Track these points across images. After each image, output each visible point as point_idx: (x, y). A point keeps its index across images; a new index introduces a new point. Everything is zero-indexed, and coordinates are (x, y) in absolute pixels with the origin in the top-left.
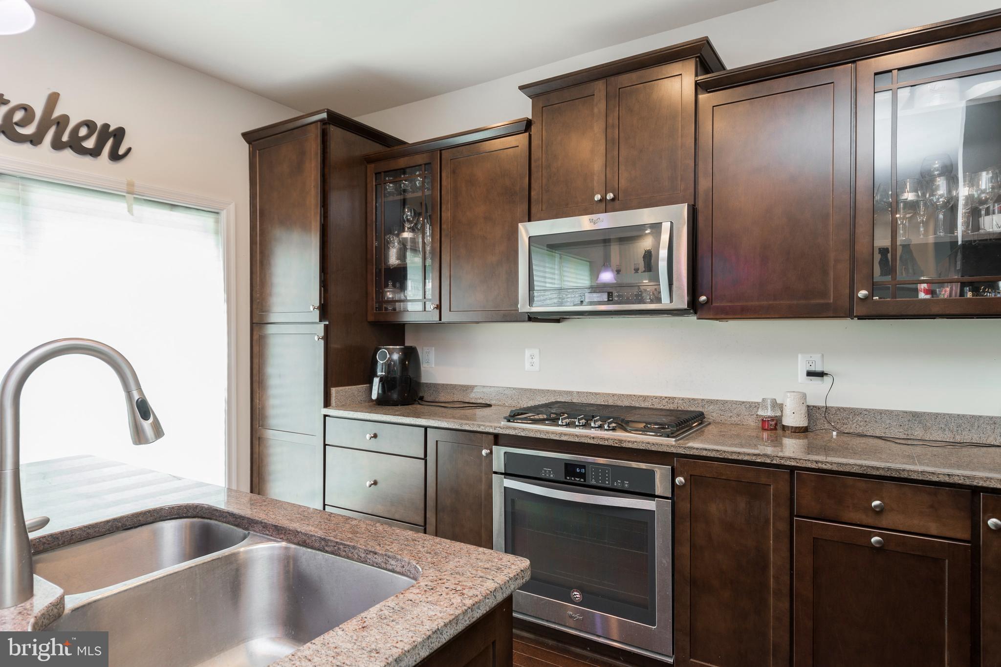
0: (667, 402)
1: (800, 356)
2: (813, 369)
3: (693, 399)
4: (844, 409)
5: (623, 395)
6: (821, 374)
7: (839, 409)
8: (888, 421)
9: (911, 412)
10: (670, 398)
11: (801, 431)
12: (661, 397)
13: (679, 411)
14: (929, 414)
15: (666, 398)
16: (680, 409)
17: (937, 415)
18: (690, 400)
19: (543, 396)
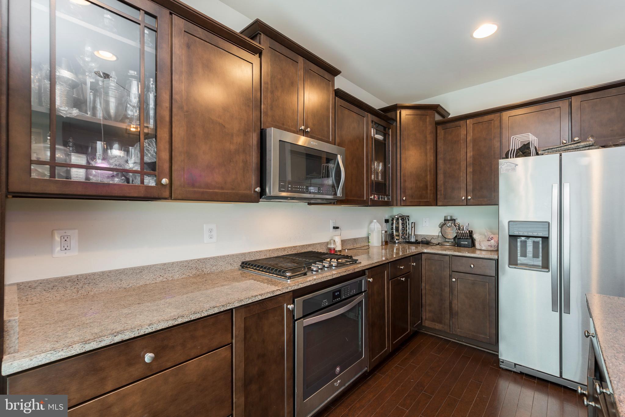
1: (330, 220)
2: (334, 226)
6: (337, 228)
19: (224, 260)
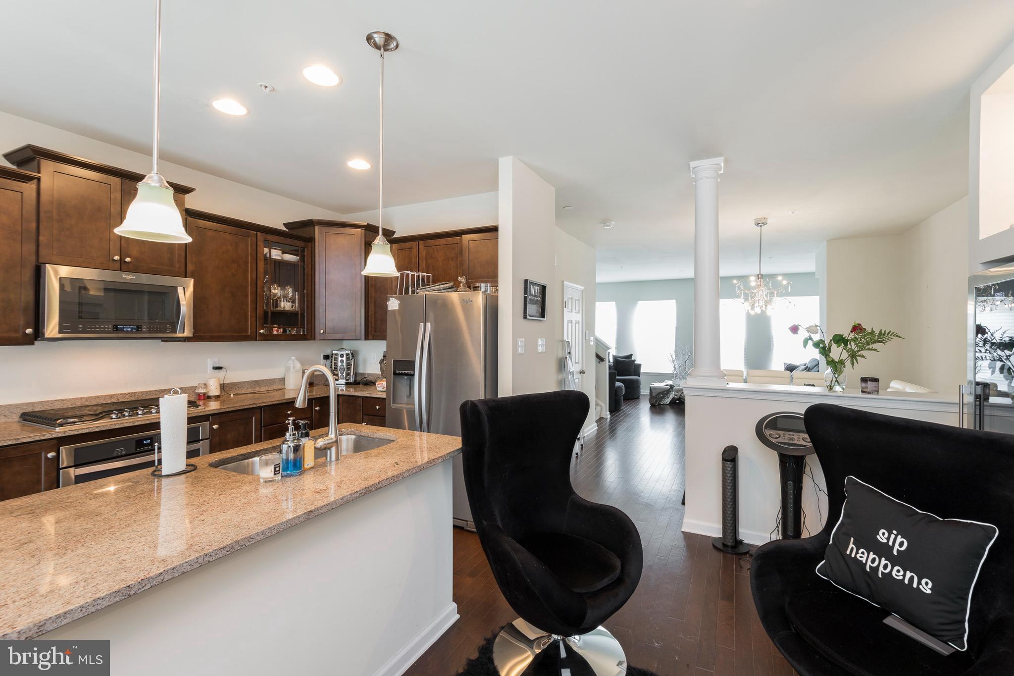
0: (130, 396)
1: (209, 360)
2: (215, 366)
3: (149, 391)
4: (231, 383)
5: (91, 397)
6: (220, 368)
7: (228, 384)
8: (247, 386)
9: (255, 381)
10: (132, 393)
11: (217, 397)
12: (125, 394)
13: (140, 400)
14: (260, 380)
15: (129, 393)
16: (139, 399)
17: (263, 380)
18: (147, 392)
